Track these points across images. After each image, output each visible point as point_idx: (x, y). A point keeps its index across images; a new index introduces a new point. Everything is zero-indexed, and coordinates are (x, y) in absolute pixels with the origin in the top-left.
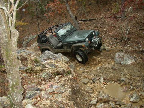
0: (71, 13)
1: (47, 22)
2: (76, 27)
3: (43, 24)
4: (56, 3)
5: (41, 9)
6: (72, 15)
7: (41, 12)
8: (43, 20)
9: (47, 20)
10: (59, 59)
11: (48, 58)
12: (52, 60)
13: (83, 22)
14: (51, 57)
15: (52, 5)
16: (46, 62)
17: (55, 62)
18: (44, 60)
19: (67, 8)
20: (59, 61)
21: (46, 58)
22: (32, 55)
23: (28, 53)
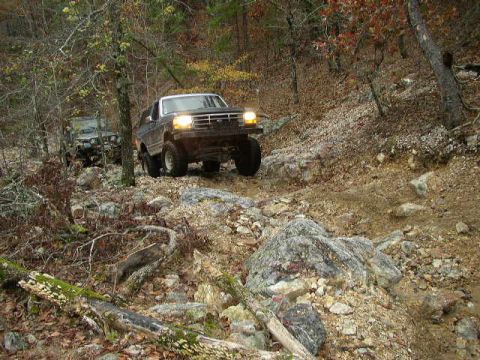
0: (425, 38)
1: (331, 70)
3: (314, 76)
6: (431, 47)
9: (330, 64)
10: (350, 274)
11: (296, 263)
12: (313, 274)
13: (476, 74)
14: (311, 260)
15: (345, 5)
16: (282, 285)
17: (325, 290)
18: (274, 273)
19: (412, 14)
20: (349, 281)
21: (288, 263)
22: (242, 217)
23: (230, 205)
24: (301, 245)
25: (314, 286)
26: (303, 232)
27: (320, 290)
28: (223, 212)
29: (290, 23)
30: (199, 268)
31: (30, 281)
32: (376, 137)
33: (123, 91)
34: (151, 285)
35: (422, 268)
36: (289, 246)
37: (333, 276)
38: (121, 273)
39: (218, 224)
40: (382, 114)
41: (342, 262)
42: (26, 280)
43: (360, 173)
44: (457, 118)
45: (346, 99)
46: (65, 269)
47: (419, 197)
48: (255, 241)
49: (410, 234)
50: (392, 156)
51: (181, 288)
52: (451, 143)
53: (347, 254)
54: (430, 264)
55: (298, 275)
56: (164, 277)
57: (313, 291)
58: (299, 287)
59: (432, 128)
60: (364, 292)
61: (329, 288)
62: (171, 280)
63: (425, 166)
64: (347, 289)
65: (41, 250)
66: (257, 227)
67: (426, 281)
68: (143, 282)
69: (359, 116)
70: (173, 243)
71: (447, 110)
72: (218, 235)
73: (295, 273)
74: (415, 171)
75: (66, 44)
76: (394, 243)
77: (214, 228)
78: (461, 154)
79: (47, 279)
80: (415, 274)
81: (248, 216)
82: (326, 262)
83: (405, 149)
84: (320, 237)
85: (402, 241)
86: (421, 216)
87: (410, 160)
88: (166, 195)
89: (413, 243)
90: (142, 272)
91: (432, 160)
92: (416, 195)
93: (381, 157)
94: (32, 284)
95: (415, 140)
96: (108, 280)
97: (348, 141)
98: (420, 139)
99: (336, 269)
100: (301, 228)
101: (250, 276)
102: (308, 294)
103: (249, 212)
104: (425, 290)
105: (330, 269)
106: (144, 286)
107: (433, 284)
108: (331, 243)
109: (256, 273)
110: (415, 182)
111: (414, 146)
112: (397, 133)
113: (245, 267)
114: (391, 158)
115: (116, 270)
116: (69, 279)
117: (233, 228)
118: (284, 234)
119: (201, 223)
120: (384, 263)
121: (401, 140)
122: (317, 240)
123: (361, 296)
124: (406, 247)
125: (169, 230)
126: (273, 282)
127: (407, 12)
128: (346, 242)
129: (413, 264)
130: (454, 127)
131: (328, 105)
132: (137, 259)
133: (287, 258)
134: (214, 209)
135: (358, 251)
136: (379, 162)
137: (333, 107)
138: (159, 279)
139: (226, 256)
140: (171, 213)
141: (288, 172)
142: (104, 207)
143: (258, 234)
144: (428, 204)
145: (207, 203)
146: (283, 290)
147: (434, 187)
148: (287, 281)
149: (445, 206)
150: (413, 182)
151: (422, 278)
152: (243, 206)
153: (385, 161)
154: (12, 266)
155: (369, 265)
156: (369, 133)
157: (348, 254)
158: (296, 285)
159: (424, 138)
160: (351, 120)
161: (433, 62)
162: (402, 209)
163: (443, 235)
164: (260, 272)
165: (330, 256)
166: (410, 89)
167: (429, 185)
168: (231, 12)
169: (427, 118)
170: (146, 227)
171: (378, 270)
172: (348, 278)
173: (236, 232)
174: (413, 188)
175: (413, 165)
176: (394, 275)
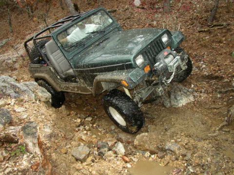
12: (9, 98)
24: (3, 87)
25: (10, 102)
37: (19, 97)
41: (23, 92)
57: (9, 104)
64: (25, 102)
82: (15, 92)
84: (12, 83)
108: (17, 84)
128: (25, 84)
141: (7, 64)
157: (25, 88)
165: (17, 90)
172: (26, 98)
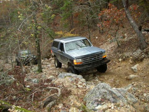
0: (132, 22)
1: (100, 32)
2: (140, 41)
3: (95, 34)
4: (111, 9)
5: (92, 18)
6: (135, 25)
7: (93, 21)
8: (94, 30)
9: (100, 31)
10: (121, 101)
11: (103, 98)
13: (147, 32)
14: (108, 97)
15: (106, 12)
16: (99, 107)
17: (114, 108)
18: (96, 102)
19: (128, 15)
20: (122, 104)
21: (100, 99)
22: (79, 82)
23: (75, 78)
26: (104, 88)
27: (113, 108)
28: (73, 81)
29: (88, 19)
30: (73, 103)
31: (13, 109)
32: (118, 53)
33: (38, 42)
34: (54, 108)
35: (140, 96)
36: (100, 93)
38: (44, 104)
39: (72, 85)
40: (119, 46)
42: (11, 108)
43: (114, 65)
44: (144, 46)
45: (106, 42)
46: (24, 104)
47: (135, 72)
48: (85, 90)
49: (134, 85)
50: (124, 59)
51: (64, 109)
52: (143, 54)
53: (119, 94)
54: (142, 95)
55: (104, 103)
56: (58, 105)
58: (106, 107)
59: (136, 50)
60: (127, 107)
61: (115, 107)
62: (60, 106)
63: (135, 62)
65: (15, 97)
66: (84, 85)
67: (143, 101)
68: (51, 107)
69: (111, 47)
70: (59, 93)
71: (141, 44)
72: (73, 89)
73: (103, 102)
74: (132, 64)
75: (20, 27)
76: (129, 88)
77: (71, 86)
78: (147, 58)
79: (19, 108)
80: (138, 98)
81: (81, 82)
83: (128, 57)
85: (132, 87)
86: (137, 79)
87: (130, 60)
88: (52, 75)
89: (136, 88)
90: (51, 104)
91: (137, 60)
92: (134, 72)
93: (120, 60)
94: (13, 110)
95: (131, 54)
96: (39, 107)
97: (109, 55)
98: (133, 54)
99: (116, 100)
100: (103, 86)
101: (87, 103)
102: (109, 109)
103: (81, 80)
104: (143, 104)
105: (115, 100)
106: (52, 109)
107: (145, 102)
109: (89, 102)
110: (133, 68)
111: (131, 56)
112: (125, 52)
113: (84, 100)
114: (124, 60)
115: (42, 103)
116: (25, 107)
117: (77, 86)
118: (97, 89)
119: (67, 84)
120: (131, 97)
121: (126, 54)
122: (109, 90)
123: (126, 109)
124: (134, 89)
125: (58, 89)
126: (96, 106)
127: (126, 14)
129: (137, 95)
130: (144, 49)
131: (100, 44)
132: (49, 99)
133: (100, 97)
134: (70, 80)
135: (122, 93)
136: (120, 61)
137: (102, 44)
138: (56, 106)
139: (77, 96)
140: (55, 81)
142: (33, 80)
143: (85, 87)
144: (138, 75)
145: (67, 78)
146: (100, 108)
147: (139, 69)
148: (101, 105)
149: (144, 75)
150: (132, 68)
151: (141, 100)
152: (79, 78)
153: (122, 61)
154: (6, 104)
155: (126, 97)
156: (115, 52)
158: (105, 107)
159: (134, 53)
160: (108, 48)
161: (135, 29)
162: (130, 77)
163: (145, 85)
164: (91, 102)
166: (126, 38)
167: (137, 68)
168: (68, 16)
169: (134, 47)
170: (50, 88)
171: (129, 99)
173: (78, 87)
174: (132, 70)
175: (131, 62)
176: (135, 100)
